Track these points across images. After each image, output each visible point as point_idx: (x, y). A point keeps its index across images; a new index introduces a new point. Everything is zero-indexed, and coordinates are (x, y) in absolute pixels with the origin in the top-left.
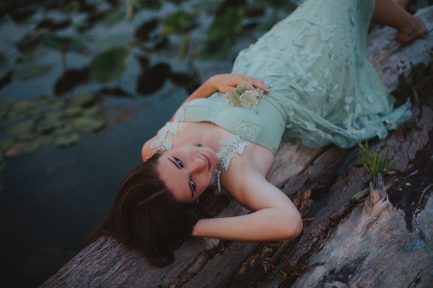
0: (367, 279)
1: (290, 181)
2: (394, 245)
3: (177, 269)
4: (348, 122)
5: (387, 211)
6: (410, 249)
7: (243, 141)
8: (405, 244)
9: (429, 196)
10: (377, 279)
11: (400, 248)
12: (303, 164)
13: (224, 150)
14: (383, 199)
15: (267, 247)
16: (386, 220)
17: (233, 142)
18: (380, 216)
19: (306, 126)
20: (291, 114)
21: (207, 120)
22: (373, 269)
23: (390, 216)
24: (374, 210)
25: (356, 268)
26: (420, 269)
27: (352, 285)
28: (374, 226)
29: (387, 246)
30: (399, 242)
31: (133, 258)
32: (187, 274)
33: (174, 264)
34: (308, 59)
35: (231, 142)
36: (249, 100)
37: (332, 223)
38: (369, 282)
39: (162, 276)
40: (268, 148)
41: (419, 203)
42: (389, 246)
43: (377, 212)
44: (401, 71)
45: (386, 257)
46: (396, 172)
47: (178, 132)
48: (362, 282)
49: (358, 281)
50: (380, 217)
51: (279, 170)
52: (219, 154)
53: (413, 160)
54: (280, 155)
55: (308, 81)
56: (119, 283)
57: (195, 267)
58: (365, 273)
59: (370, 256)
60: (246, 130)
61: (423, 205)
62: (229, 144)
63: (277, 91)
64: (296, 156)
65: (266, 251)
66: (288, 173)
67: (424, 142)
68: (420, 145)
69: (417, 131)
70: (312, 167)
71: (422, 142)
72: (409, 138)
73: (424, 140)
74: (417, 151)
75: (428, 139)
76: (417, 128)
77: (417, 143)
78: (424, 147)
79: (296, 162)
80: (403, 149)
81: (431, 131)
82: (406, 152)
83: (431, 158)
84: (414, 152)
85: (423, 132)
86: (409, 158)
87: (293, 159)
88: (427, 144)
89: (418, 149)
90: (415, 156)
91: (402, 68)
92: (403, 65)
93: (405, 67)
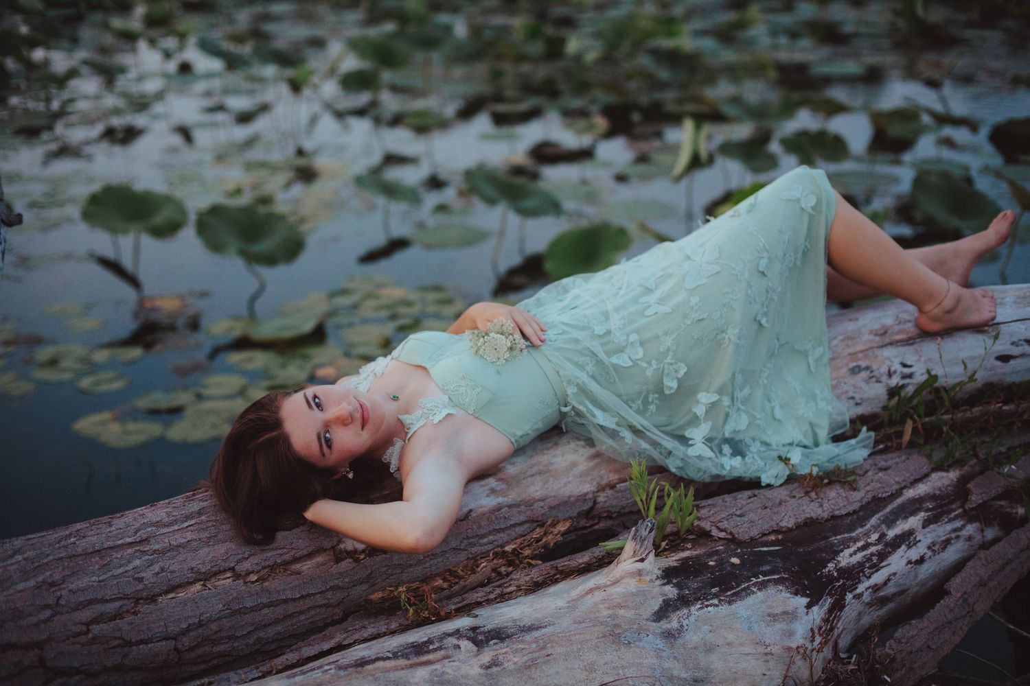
0: (516, 655)
1: (548, 501)
2: (603, 627)
3: (271, 555)
4: (697, 434)
5: (635, 578)
6: (626, 642)
7: (453, 407)
8: (623, 633)
9: (760, 590)
10: (533, 660)
11: (610, 635)
12: (594, 483)
13: (418, 413)
14: (638, 559)
15: (442, 579)
16: (624, 590)
17: (436, 405)
18: (618, 581)
19: (594, 416)
20: (571, 390)
21: (423, 365)
22: (538, 646)
23: (635, 588)
24: (614, 572)
25: (512, 635)
26: (624, 675)
27: (485, 653)
28: (597, 593)
29: (591, 624)
30: (617, 626)
31: (215, 521)
32: (287, 570)
33: (267, 547)
34: (647, 313)
35: (433, 404)
36: (496, 349)
37: (558, 576)
38: (516, 659)
39: (240, 556)
40: (497, 430)
41: (729, 593)
42: (593, 626)
43: (618, 575)
44: (894, 381)
45: (573, 638)
46: (729, 537)
47: (383, 373)
48: (505, 656)
49: (500, 651)
50: (619, 584)
51: (538, 478)
52: (410, 416)
53: (784, 529)
54: (554, 456)
55: (625, 347)
56: (173, 543)
57: (307, 567)
58: (522, 646)
59: (551, 627)
60: (464, 392)
61: (734, 598)
62: (429, 406)
63: (559, 349)
64: (583, 466)
65: (437, 584)
66: (555, 488)
67: (839, 509)
68: (824, 511)
69: (844, 489)
70: (609, 492)
71: (832, 507)
72: (813, 494)
73: (841, 505)
74: (807, 519)
75: (856, 506)
76: (845, 482)
77: (821, 506)
78: (834, 517)
79: (581, 476)
80: (784, 507)
81: (884, 498)
82: (784, 514)
83: (834, 538)
84: (797, 518)
85: (855, 493)
86: (778, 524)
87: (575, 469)
88: (848, 514)
89: (813, 515)
90: (798, 527)
91: (901, 376)
92: (907, 371)
93: (910, 376)
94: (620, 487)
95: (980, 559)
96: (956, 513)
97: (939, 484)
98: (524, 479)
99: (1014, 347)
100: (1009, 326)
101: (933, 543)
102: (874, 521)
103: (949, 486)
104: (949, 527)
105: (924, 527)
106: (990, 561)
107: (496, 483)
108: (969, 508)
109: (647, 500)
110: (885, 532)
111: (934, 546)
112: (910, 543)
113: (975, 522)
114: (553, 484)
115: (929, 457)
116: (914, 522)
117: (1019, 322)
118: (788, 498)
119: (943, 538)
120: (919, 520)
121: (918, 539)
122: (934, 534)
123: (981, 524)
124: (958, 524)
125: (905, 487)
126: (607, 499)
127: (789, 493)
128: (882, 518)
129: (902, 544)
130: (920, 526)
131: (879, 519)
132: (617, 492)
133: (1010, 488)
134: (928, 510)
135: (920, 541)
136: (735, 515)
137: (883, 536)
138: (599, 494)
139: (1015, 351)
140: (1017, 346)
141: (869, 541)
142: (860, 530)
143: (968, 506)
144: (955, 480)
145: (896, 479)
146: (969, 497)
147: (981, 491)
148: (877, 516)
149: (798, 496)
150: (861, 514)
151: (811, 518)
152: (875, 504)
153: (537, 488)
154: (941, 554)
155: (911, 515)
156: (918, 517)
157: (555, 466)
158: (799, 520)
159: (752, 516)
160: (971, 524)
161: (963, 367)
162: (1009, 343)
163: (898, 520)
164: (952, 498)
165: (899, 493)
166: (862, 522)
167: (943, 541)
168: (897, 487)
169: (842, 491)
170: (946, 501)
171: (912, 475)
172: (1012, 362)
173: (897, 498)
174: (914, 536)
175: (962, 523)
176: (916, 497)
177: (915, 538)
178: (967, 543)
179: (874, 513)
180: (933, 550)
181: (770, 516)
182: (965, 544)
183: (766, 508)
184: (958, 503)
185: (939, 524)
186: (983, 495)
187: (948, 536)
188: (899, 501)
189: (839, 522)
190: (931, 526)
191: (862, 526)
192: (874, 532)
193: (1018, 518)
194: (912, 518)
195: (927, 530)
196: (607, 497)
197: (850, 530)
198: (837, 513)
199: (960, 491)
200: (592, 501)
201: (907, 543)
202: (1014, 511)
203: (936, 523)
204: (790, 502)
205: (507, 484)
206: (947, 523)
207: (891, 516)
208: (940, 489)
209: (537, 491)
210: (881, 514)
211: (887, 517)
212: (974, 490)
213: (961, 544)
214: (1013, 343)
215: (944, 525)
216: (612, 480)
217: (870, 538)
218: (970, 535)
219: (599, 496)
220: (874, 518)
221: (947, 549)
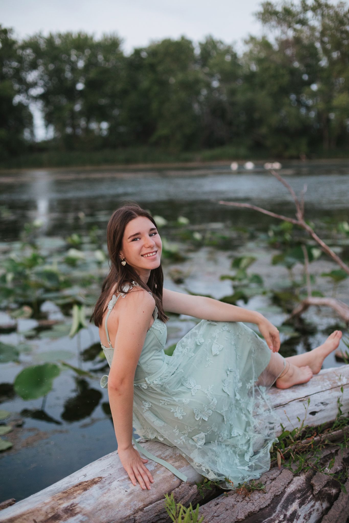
66: (113, 515)
67: (262, 505)
68: (256, 507)
69: (260, 493)
70: (140, 513)
71: (259, 504)
72: (247, 498)
73: (263, 502)
74: (249, 512)
75: (269, 502)
76: (260, 490)
77: (253, 504)
78: (261, 509)
79: (125, 506)
80: (236, 508)
81: (279, 495)
82: (237, 512)
83: (264, 521)
84: (245, 513)
85: (266, 495)
86: (236, 518)
87: (121, 503)
88: (266, 507)
89: (252, 510)
90: (246, 517)
91: (269, 429)
92: (271, 426)
93: (273, 428)
94: (146, 509)
95: (326, 520)
96: (310, 497)
97: (298, 483)
98: (96, 512)
99: (316, 407)
100: (313, 396)
101: (305, 515)
102: (278, 508)
103: (303, 483)
104: (309, 505)
105: (300, 508)
106: (330, 520)
107: (82, 517)
108: (315, 494)
109: (176, 515)
110: (285, 513)
111: (306, 517)
112: (297, 518)
113: (318, 501)
114: (111, 513)
115: (290, 469)
116: (295, 506)
117: (316, 394)
118: (236, 503)
119: (308, 512)
120: (297, 504)
121: (299, 514)
122: (304, 510)
123: (321, 501)
124: (312, 503)
125: (285, 488)
126: (140, 517)
127: (235, 500)
128: (282, 506)
129: (294, 518)
130: (298, 507)
131: (281, 507)
132: (145, 512)
133: (329, 480)
134: (299, 498)
135: (300, 515)
136: (215, 516)
137: (285, 515)
138: (135, 515)
139: (317, 409)
140: (318, 406)
141: (280, 519)
142: (274, 515)
143: (315, 492)
144: (305, 480)
145: (281, 484)
146: (314, 488)
147: (319, 484)
148: (279, 505)
149: (240, 501)
150: (272, 505)
151: (251, 512)
152: (276, 498)
153: (104, 517)
154: (309, 520)
155: (293, 502)
156: (296, 503)
157: (111, 502)
158: (246, 514)
159: (222, 516)
160: (317, 502)
161: (298, 420)
162: (314, 405)
163: (289, 506)
164: (306, 490)
165: (283, 492)
166: (273, 509)
167: (309, 514)
168: (283, 488)
169: (260, 494)
170: (305, 492)
171: (287, 481)
172: (317, 415)
173: (284, 494)
174: (297, 513)
175: (314, 502)
176: (292, 492)
177: (298, 514)
178: (317, 512)
179: (278, 503)
180: (306, 519)
181: (231, 514)
182: (316, 513)
183: (227, 510)
184: (309, 492)
185: (305, 504)
186: (320, 486)
187: (310, 510)
188: (285, 496)
189: (263, 511)
190: (302, 506)
191: (275, 512)
192: (281, 515)
193: (333, 495)
194: (294, 503)
195: (301, 509)
196: (140, 516)
197: (270, 515)
198: (262, 507)
199: (309, 486)
200: (134, 520)
201: (296, 517)
202: (331, 492)
203: (304, 504)
204: (238, 505)
205: (88, 517)
206: (308, 503)
207: (285, 504)
208: (300, 486)
209: (104, 518)
210: (280, 504)
211: (284, 505)
212: (316, 484)
213: (315, 513)
214: (316, 405)
215: (307, 505)
216: (141, 506)
217: (280, 518)
218: (318, 508)
219: (136, 516)
220: (278, 507)
221: (311, 518)
